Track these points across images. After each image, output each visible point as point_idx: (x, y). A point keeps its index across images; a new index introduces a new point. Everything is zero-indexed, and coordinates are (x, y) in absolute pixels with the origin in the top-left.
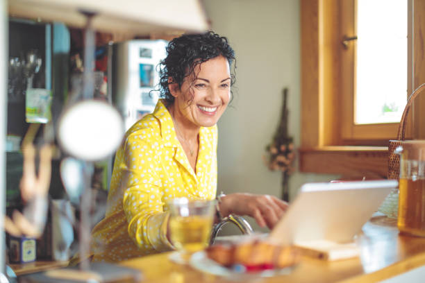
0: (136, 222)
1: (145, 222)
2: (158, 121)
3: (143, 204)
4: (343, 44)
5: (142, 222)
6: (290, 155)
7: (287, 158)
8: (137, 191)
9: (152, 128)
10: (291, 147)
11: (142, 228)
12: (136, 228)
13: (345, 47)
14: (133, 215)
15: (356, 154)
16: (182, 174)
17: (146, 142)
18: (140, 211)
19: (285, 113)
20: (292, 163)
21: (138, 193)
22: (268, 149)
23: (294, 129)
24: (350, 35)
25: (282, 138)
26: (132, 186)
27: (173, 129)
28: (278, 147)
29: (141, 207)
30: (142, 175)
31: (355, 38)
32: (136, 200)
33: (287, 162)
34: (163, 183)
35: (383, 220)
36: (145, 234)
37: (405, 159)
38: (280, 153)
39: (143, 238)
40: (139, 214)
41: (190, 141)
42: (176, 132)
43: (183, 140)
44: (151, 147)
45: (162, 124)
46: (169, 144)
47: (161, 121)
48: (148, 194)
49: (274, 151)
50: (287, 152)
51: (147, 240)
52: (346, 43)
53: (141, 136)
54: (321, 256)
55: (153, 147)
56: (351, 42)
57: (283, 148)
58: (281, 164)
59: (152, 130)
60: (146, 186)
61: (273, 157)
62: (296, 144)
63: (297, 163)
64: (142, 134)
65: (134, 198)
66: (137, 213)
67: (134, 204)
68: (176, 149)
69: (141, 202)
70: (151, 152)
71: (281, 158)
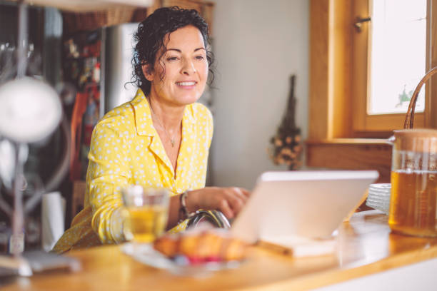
0: (98, 215)
1: (108, 215)
2: (133, 108)
3: (107, 196)
4: (355, 26)
5: (105, 216)
6: (297, 149)
7: (293, 151)
8: (102, 182)
9: (124, 116)
10: (298, 139)
11: (105, 222)
12: (99, 222)
13: (358, 30)
14: (97, 209)
15: (367, 147)
16: (159, 166)
17: (113, 130)
18: (104, 203)
19: (292, 102)
20: (299, 158)
21: (103, 185)
22: (273, 141)
23: (301, 119)
24: (364, 16)
25: (288, 129)
26: (98, 177)
27: (150, 116)
28: (283, 139)
29: (105, 200)
30: (108, 166)
31: (369, 19)
32: (101, 192)
33: (293, 156)
34: (133, 173)
35: (381, 218)
36: (108, 229)
37: (398, 149)
38: (285, 145)
39: (105, 233)
40: (103, 207)
41: (171, 131)
42: (153, 121)
43: (162, 129)
44: (119, 136)
45: (136, 111)
46: (144, 133)
47: (136, 108)
48: (113, 184)
49: (279, 143)
50: (292, 146)
51: (109, 236)
52: (359, 25)
53: (109, 125)
54: (287, 252)
55: (121, 136)
56: (365, 24)
57: (289, 140)
58: (287, 158)
59: (123, 118)
60: (112, 177)
61: (278, 151)
62: (303, 137)
63: (304, 158)
64: (111, 122)
65: (98, 191)
66: (101, 206)
67: (99, 197)
68: (152, 138)
69: (105, 194)
70: (119, 141)
71: (287, 152)
